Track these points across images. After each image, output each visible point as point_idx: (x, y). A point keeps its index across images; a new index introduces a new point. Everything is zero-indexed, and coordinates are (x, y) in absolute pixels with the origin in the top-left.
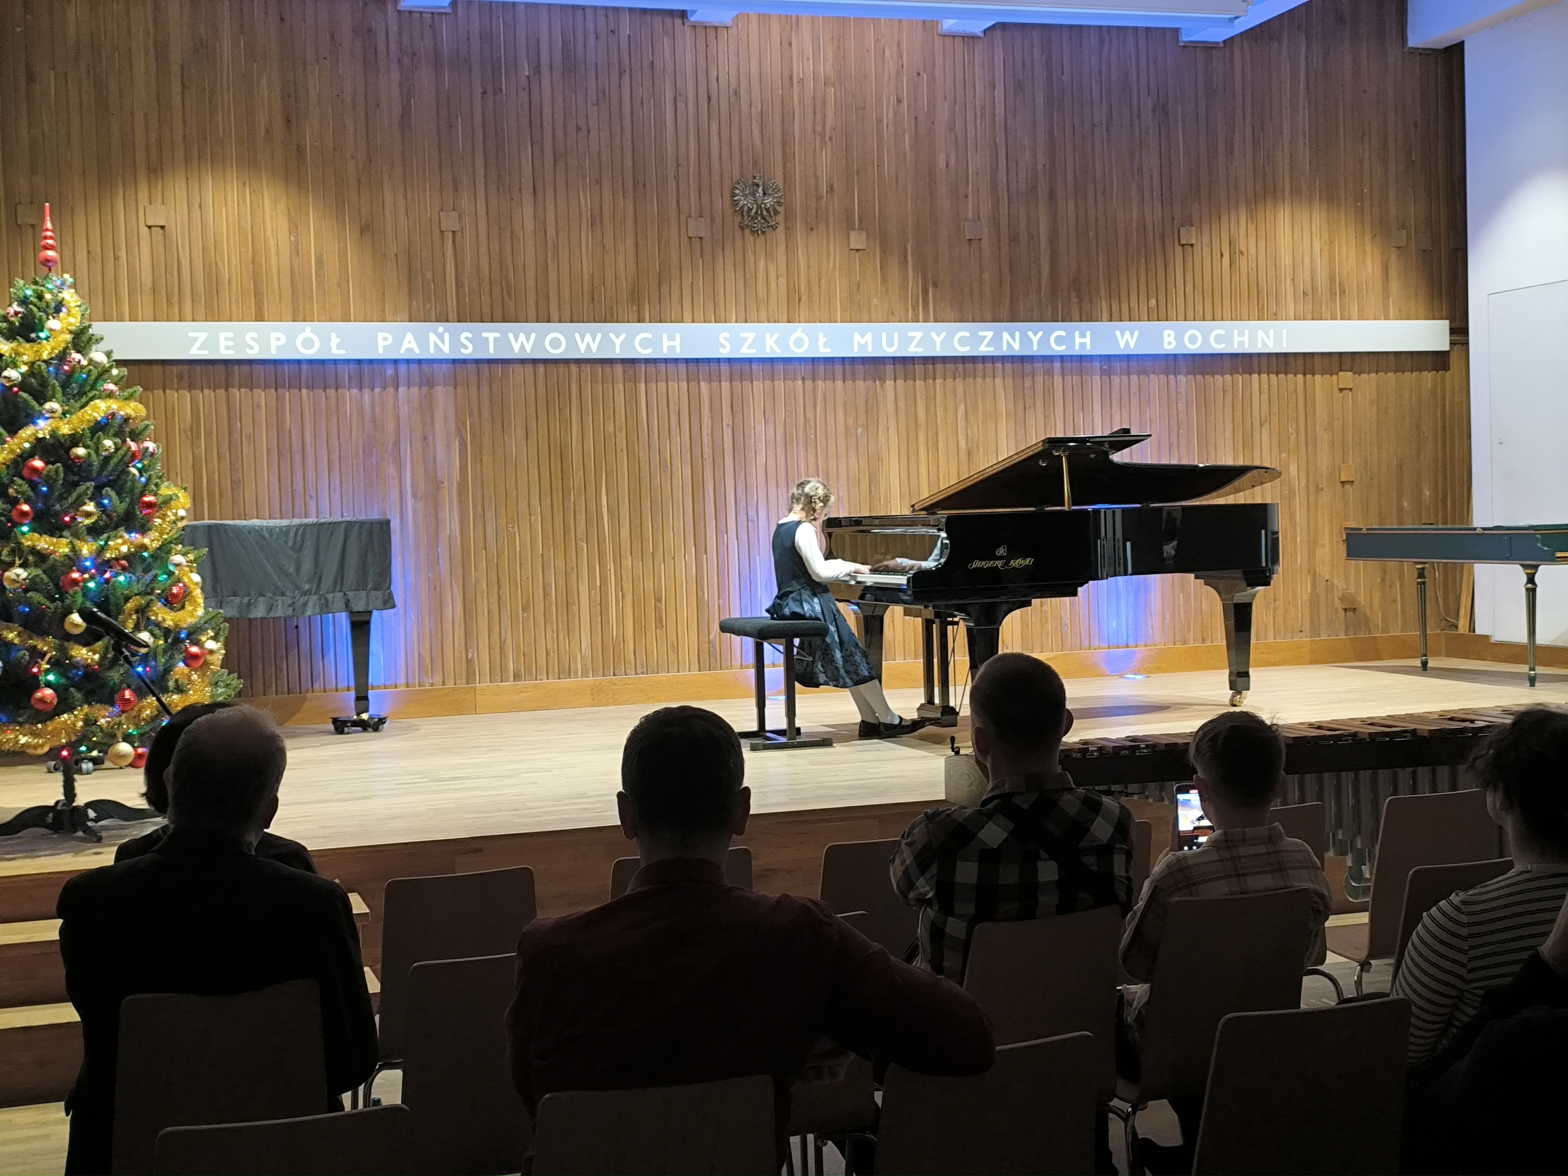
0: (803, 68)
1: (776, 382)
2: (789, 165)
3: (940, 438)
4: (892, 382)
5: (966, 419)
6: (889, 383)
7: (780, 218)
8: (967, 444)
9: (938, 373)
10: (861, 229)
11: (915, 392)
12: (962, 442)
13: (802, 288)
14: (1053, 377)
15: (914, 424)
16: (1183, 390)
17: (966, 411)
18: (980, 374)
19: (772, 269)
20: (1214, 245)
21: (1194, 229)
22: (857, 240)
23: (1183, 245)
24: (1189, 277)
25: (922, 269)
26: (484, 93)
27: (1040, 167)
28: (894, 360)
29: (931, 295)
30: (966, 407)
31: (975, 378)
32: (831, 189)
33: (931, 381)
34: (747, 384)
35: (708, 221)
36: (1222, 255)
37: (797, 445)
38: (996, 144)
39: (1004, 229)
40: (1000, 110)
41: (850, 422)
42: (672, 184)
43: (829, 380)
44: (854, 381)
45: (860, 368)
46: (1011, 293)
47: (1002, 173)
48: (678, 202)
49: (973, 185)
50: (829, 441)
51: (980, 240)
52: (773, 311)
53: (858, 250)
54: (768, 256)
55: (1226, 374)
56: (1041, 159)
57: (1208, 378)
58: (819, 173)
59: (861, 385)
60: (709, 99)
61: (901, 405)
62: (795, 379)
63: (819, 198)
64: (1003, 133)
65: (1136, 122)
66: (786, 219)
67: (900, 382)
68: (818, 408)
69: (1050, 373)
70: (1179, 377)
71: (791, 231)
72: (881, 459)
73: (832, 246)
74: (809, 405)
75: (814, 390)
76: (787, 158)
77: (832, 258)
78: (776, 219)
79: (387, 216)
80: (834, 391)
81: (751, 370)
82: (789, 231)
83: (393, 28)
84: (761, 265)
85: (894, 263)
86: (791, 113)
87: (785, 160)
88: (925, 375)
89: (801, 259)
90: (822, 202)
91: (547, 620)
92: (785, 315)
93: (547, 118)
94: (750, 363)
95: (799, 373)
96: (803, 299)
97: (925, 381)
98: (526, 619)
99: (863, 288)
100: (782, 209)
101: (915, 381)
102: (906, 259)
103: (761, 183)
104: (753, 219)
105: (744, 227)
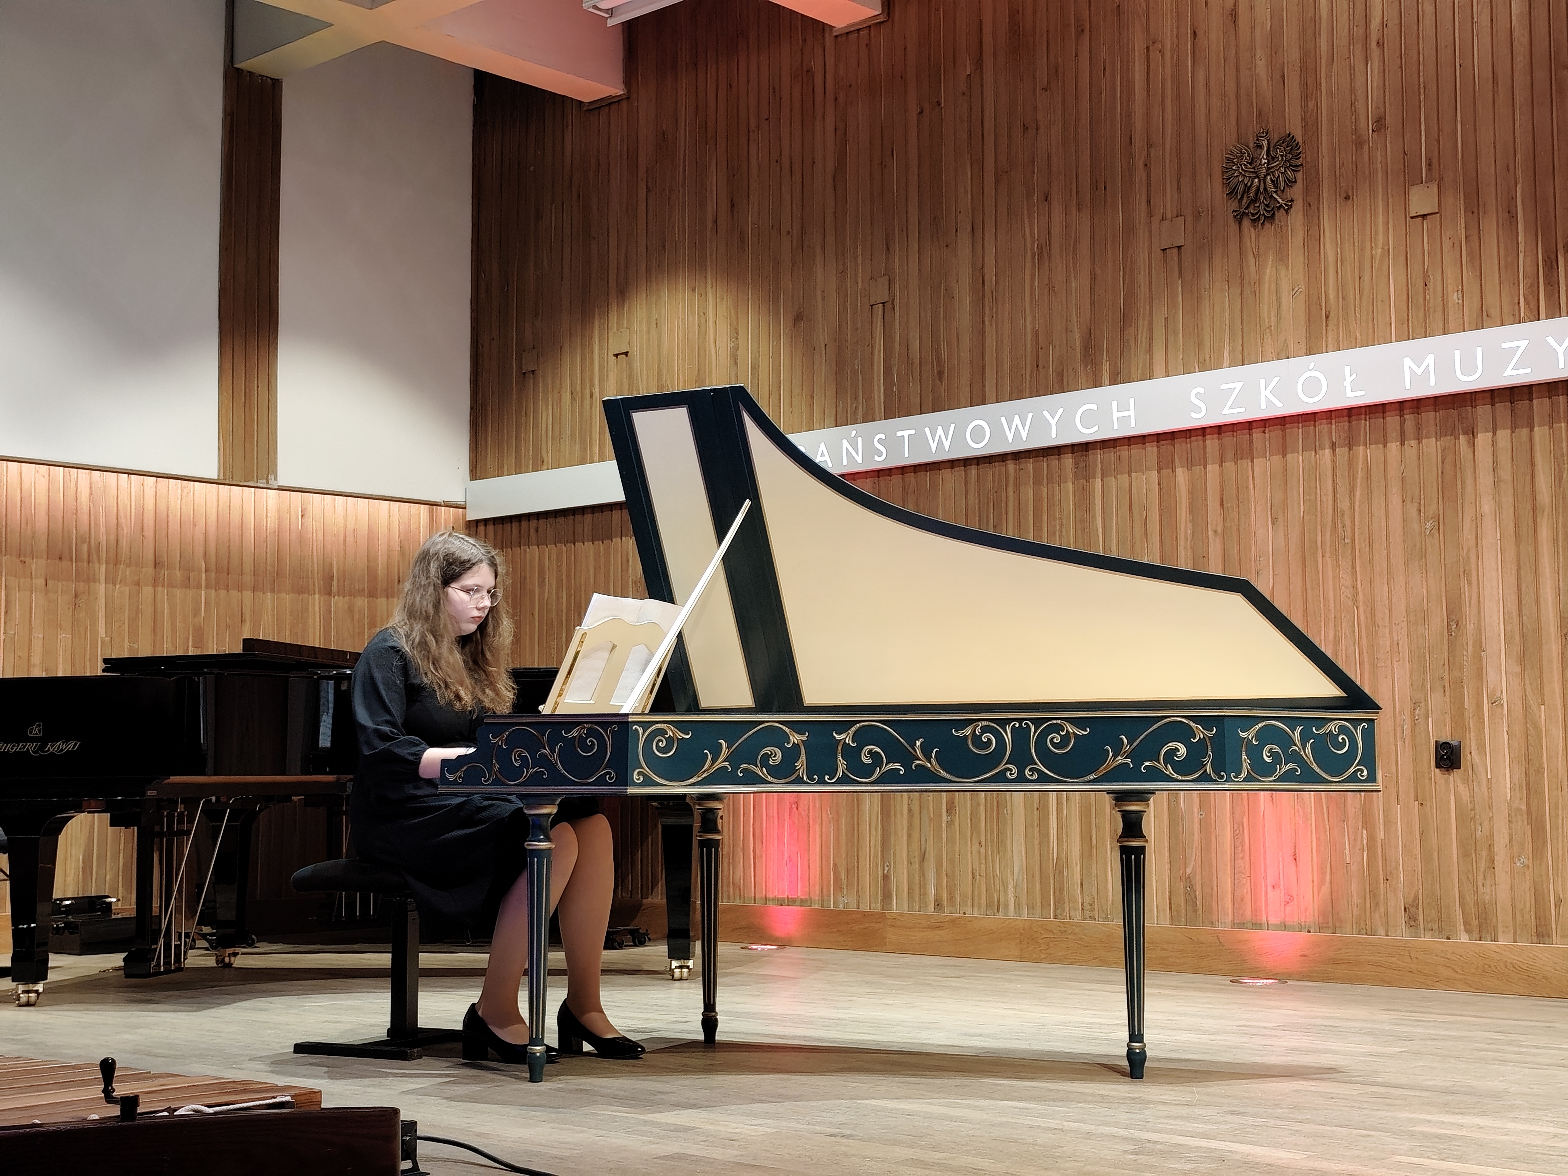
1: (1289, 456)
2: (1311, 104)
4: (1490, 434)
6: (1483, 438)
7: (1296, 192)
10: (1430, 180)
11: (1532, 450)
13: (1332, 295)
15: (1529, 506)
19: (1283, 273)
22: (1422, 199)
25: (1544, 226)
26: (921, 112)
28: (1494, 395)
32: (1380, 124)
33: (1563, 425)
34: (1246, 463)
35: (1189, 219)
37: (1323, 556)
41: (1413, 510)
42: (1140, 174)
43: (1376, 443)
44: (1419, 440)
45: (1429, 417)
48: (1149, 202)
50: (1376, 546)
52: (1285, 341)
53: (1424, 216)
54: (1282, 257)
58: (1360, 105)
59: (1431, 446)
60: (1195, 34)
61: (1506, 474)
62: (1322, 448)
63: (1359, 144)
66: (1307, 191)
67: (1504, 435)
68: (1358, 493)
71: (1314, 207)
72: (1467, 573)
73: (1381, 219)
74: (1343, 490)
75: (1351, 463)
76: (1309, 91)
77: (1381, 238)
78: (1290, 193)
79: (819, 298)
80: (1385, 463)
81: (1251, 442)
82: (1312, 208)
83: (830, 60)
84: (1268, 271)
85: (1490, 225)
86: (1315, 20)
87: (1305, 97)
88: (1551, 416)
89: (1329, 250)
90: (1366, 148)
91: (974, 827)
92: (1303, 346)
93: (989, 124)
94: (1250, 429)
95: (1326, 437)
96: (1332, 314)
97: (1551, 427)
98: (950, 824)
99: (1435, 278)
100: (1299, 176)
101: (1532, 430)
102: (1512, 216)
103: (1265, 143)
104: (1253, 201)
105: (1239, 217)
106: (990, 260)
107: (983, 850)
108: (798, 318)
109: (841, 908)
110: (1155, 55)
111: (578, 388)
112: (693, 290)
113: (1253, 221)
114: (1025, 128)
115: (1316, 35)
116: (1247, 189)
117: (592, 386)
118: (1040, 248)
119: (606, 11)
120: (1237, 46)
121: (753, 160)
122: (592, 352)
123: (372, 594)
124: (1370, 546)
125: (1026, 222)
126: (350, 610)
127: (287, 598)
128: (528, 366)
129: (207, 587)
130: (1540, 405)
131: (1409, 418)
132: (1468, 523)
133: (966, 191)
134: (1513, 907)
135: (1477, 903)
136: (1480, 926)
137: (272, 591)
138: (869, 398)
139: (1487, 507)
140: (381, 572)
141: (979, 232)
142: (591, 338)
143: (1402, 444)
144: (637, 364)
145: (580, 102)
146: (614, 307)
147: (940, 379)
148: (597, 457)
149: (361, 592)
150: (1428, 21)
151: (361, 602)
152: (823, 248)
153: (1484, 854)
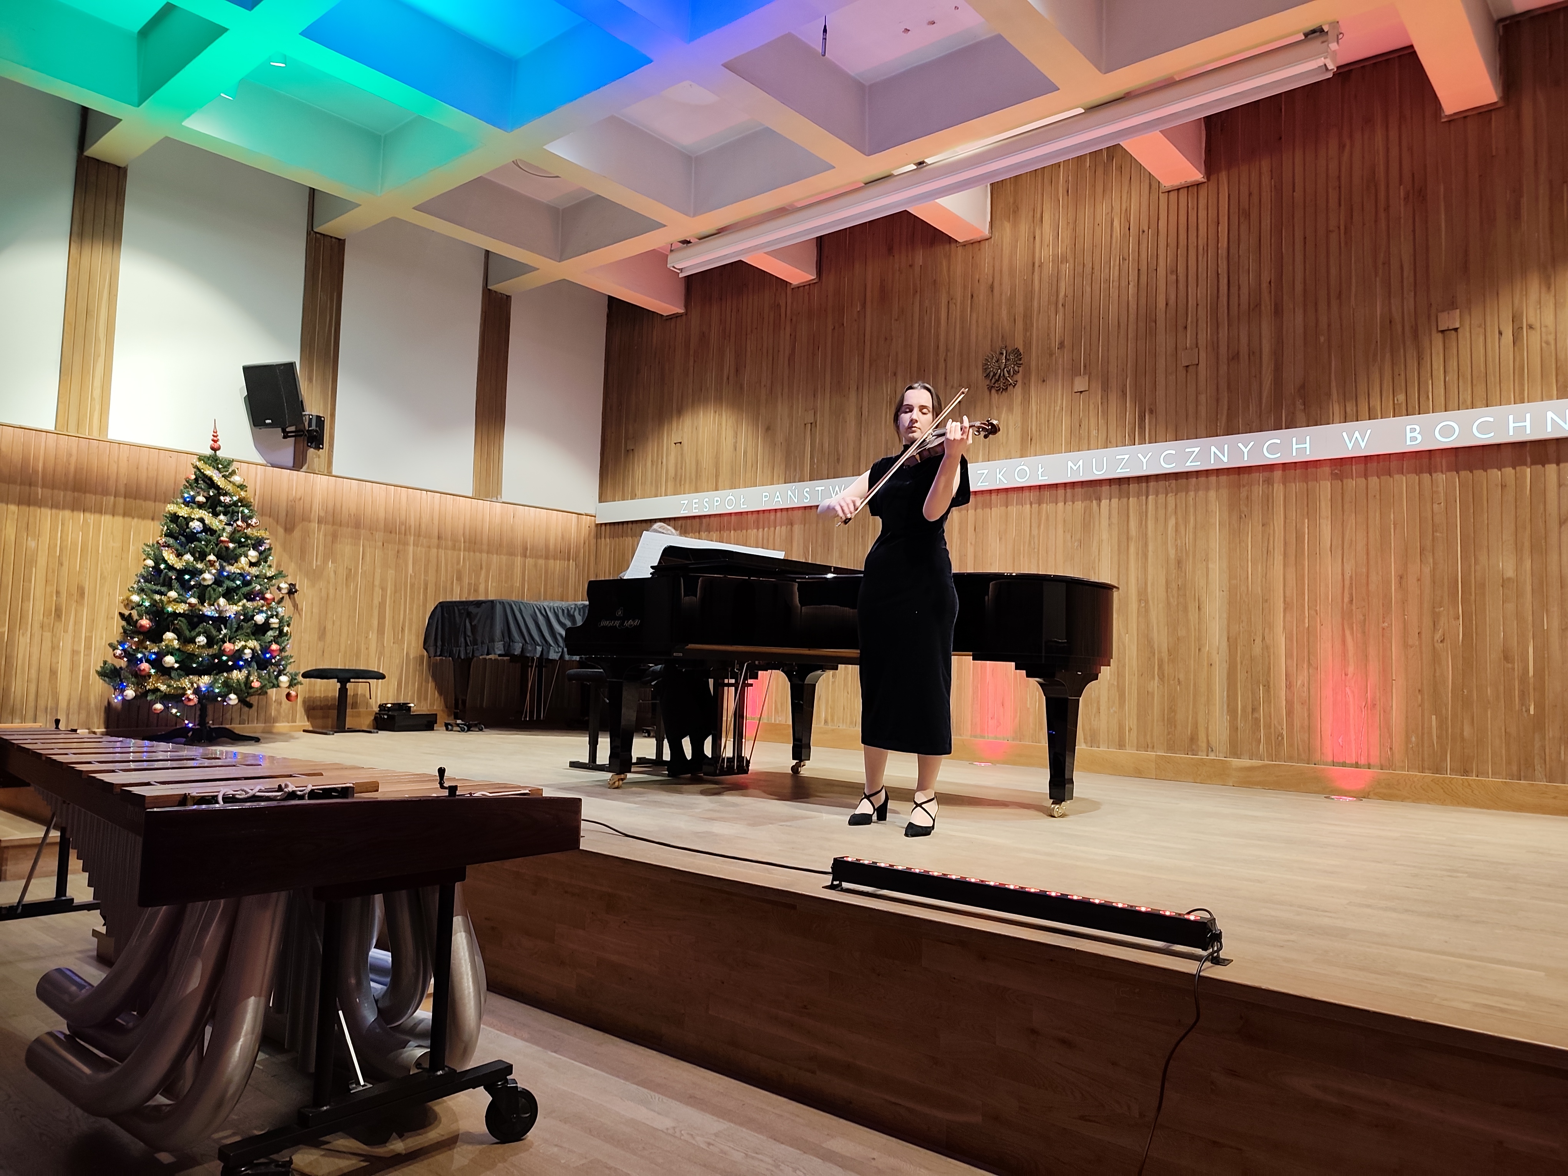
0: (1045, 253)
1: (1009, 508)
2: (1028, 334)
3: (1150, 548)
4: (1108, 501)
5: (1176, 531)
6: (1105, 502)
7: (1019, 377)
8: (1176, 554)
9: (1151, 490)
10: (1085, 374)
11: (1128, 509)
12: (1172, 552)
13: (1034, 429)
14: (1273, 485)
15: (1125, 537)
16: (1441, 489)
17: (1176, 523)
18: (1193, 489)
19: (1010, 417)
20: (1488, 323)
21: (1458, 310)
22: (1080, 384)
23: (1442, 332)
24: (1453, 364)
25: (1139, 399)
26: (834, 329)
27: (1265, 285)
28: (1111, 481)
29: (1147, 421)
30: (1176, 519)
31: (1187, 493)
32: (1062, 345)
33: (1144, 498)
36: (1500, 333)
38: (1218, 274)
39: (1223, 350)
40: (1223, 243)
41: (1068, 537)
42: (942, 365)
43: (1052, 502)
44: (1073, 502)
45: (1079, 490)
46: (1228, 409)
47: (1224, 299)
48: (946, 379)
49: (1192, 316)
50: (1050, 554)
51: (1198, 364)
52: (1010, 451)
53: (1081, 392)
54: (1010, 409)
55: (1504, 467)
56: (1265, 278)
57: (1479, 473)
58: (1052, 335)
59: (1079, 505)
60: (972, 296)
61: (1115, 520)
62: (1026, 504)
63: (1051, 354)
64: (1225, 263)
65: (1382, 215)
66: (1024, 377)
67: (1115, 501)
68: (1042, 527)
69: (1269, 482)
70: (1434, 475)
71: (1027, 385)
72: (1094, 568)
73: (1060, 393)
74: (1034, 525)
75: (1039, 513)
76: (1027, 328)
77: (1059, 402)
78: (1015, 378)
79: (779, 419)
80: (1056, 512)
81: (991, 499)
82: (1026, 385)
83: (789, 301)
84: (1003, 416)
85: (1113, 398)
86: (1032, 292)
87: (1026, 330)
88: (1138, 493)
89: (1034, 406)
90: (1054, 357)
91: (846, 685)
92: (1019, 454)
93: (868, 337)
94: (991, 493)
95: (1028, 498)
96: (1033, 438)
97: (1138, 498)
98: (833, 682)
99: (1085, 423)
100: (1021, 369)
101: (1129, 499)
102: (1124, 393)
103: (1004, 352)
104: (997, 381)
105: (990, 388)
106: (865, 404)
107: (849, 696)
108: (768, 429)
109: (778, 722)
110: (952, 306)
111: (655, 459)
112: (716, 412)
113: (997, 391)
114: (886, 339)
115: (1032, 299)
116: (995, 375)
117: (662, 458)
118: (891, 399)
119: (679, 269)
120: (993, 303)
121: (749, 349)
122: (663, 441)
123: (547, 558)
124: (1047, 553)
125: (884, 385)
126: (536, 565)
127: (504, 558)
128: (630, 447)
129: (464, 550)
130: (1133, 487)
131: (1069, 491)
132: (1095, 544)
133: (855, 369)
134: (1108, 731)
135: (1090, 730)
136: (1092, 740)
137: (497, 554)
138: (802, 470)
139: (1105, 536)
140: (552, 547)
141: (860, 389)
142: (663, 434)
143: (1065, 504)
144: (685, 448)
145: (662, 315)
146: (675, 419)
147: (838, 462)
148: (663, 494)
149: (541, 557)
150: (1087, 296)
151: (541, 562)
152: (782, 394)
153: (1095, 705)
